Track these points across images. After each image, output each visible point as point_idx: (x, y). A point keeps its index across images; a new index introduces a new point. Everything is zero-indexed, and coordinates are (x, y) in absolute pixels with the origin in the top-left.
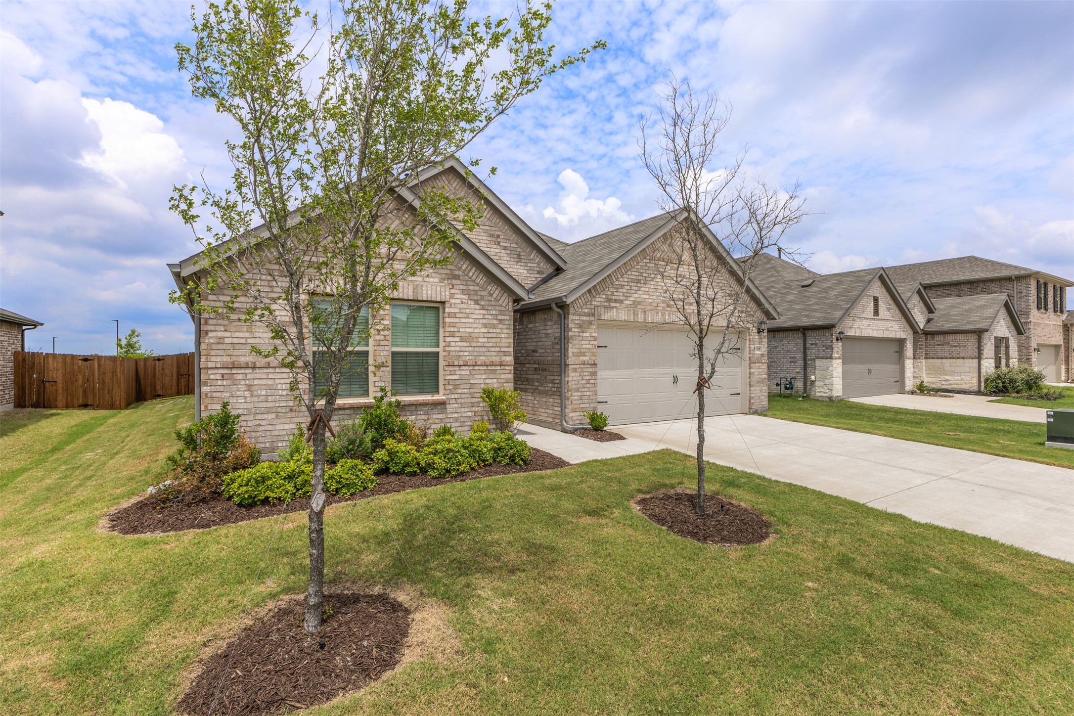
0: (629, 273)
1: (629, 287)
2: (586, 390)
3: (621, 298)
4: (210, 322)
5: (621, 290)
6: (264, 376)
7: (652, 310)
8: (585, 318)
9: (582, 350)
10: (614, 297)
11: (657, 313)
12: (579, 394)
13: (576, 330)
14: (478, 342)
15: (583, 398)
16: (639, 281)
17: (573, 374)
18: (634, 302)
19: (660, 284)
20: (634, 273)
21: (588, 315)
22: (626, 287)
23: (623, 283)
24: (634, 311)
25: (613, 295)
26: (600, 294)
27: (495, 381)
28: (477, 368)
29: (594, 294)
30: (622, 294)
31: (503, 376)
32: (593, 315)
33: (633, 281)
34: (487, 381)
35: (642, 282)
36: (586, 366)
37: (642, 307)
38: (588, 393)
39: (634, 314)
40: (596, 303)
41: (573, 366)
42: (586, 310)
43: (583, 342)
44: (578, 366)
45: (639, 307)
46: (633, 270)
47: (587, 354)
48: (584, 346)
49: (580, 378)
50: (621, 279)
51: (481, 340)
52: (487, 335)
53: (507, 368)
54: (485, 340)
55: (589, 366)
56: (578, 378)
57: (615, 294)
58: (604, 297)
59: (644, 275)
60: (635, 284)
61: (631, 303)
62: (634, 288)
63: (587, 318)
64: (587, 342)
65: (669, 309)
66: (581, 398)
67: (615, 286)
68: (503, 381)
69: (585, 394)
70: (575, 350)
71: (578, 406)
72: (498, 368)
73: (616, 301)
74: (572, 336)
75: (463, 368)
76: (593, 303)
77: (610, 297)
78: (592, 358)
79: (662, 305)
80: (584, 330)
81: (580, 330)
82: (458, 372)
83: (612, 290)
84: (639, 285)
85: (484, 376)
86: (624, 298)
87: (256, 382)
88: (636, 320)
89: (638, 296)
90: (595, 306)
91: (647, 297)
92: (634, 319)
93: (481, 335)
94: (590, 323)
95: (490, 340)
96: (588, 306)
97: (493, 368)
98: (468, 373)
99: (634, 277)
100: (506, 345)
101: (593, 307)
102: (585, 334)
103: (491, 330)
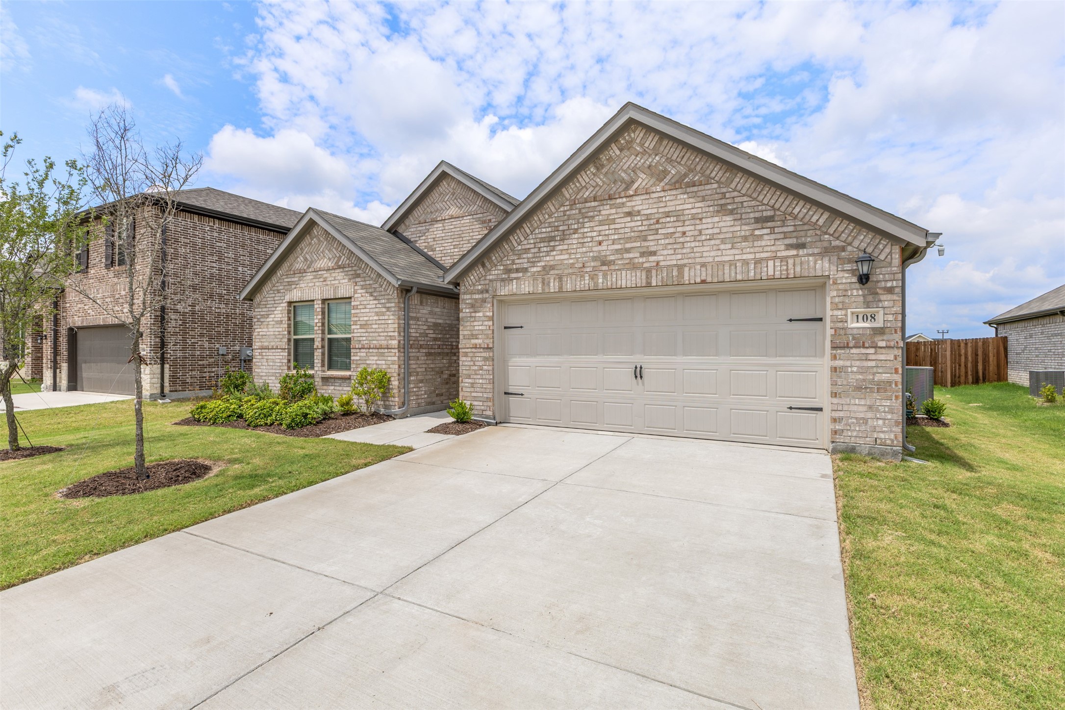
0: (537, 231)
1: (536, 250)
2: (479, 377)
3: (525, 266)
4: (256, 323)
5: (525, 256)
6: (271, 354)
7: (573, 274)
8: (477, 296)
9: (474, 333)
10: (514, 266)
11: (582, 276)
12: (470, 381)
13: (467, 311)
14: (372, 328)
15: (475, 385)
16: (552, 239)
17: (464, 359)
18: (544, 267)
19: (589, 234)
20: (544, 230)
21: (482, 292)
22: (533, 251)
23: (528, 246)
24: (543, 280)
25: (513, 263)
26: (496, 265)
27: (384, 362)
28: (371, 351)
29: (489, 267)
30: (526, 260)
31: (389, 358)
32: (487, 291)
33: (542, 240)
34: (378, 362)
35: (558, 238)
36: (479, 350)
37: (556, 272)
38: (481, 381)
39: (543, 283)
40: (491, 277)
41: (464, 350)
42: (480, 287)
43: (476, 323)
44: (470, 350)
45: (552, 272)
46: (543, 225)
47: (480, 336)
48: (476, 328)
49: (472, 363)
50: (525, 242)
51: (374, 326)
52: (378, 322)
53: (393, 351)
54: (376, 326)
55: (482, 350)
56: (469, 363)
57: (517, 261)
58: (502, 268)
59: (561, 228)
60: (546, 244)
61: (539, 269)
62: (545, 249)
63: (480, 296)
64: (480, 323)
65: (605, 268)
66: (472, 385)
67: (517, 252)
68: (389, 363)
69: (477, 381)
70: (466, 333)
71: (469, 394)
72: (386, 351)
73: (517, 271)
74: (463, 318)
75: (362, 350)
76: (488, 277)
77: (510, 267)
78: (486, 341)
79: (592, 264)
80: (477, 309)
81: (471, 310)
82: (359, 354)
83: (512, 258)
84: (552, 244)
85: (376, 358)
86: (529, 265)
87: (270, 357)
88: (547, 290)
89: (552, 258)
90: (491, 281)
91: (566, 257)
92: (543, 290)
93: (374, 322)
94: (484, 301)
95: (380, 326)
96: (482, 282)
97: (382, 351)
98: (365, 354)
99: (543, 236)
100: (392, 330)
101: (487, 282)
102: (477, 315)
103: (381, 318)
